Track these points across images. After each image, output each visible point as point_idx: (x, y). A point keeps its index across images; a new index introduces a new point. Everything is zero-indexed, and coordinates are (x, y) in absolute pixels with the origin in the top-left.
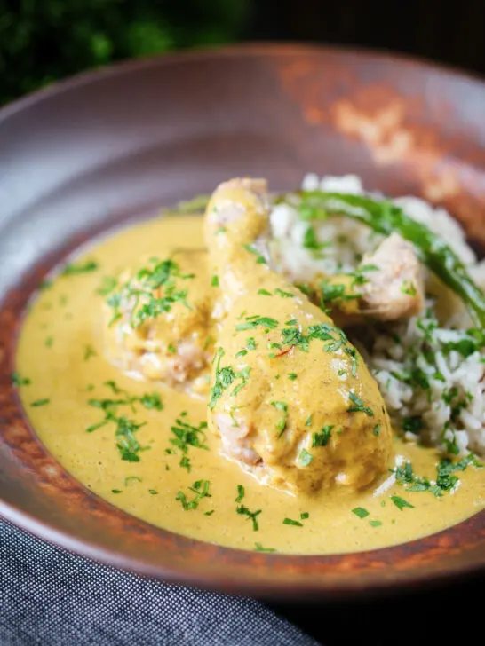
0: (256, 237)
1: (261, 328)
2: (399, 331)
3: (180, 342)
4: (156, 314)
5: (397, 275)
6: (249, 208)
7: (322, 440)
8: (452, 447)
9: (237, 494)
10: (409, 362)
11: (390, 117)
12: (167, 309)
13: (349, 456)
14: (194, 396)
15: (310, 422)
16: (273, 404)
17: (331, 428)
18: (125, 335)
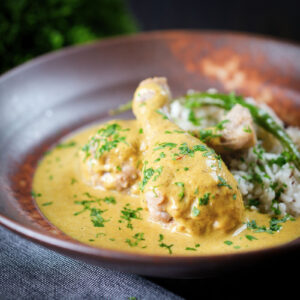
0: (162, 106)
1: (167, 148)
2: (244, 156)
3: (123, 164)
4: (109, 149)
5: (241, 123)
6: (157, 92)
7: (205, 202)
8: (277, 212)
9: (159, 238)
10: (250, 171)
11: (232, 65)
12: (115, 146)
13: (220, 211)
14: (133, 196)
15: (197, 192)
16: (176, 184)
17: (209, 194)
18: (93, 165)
